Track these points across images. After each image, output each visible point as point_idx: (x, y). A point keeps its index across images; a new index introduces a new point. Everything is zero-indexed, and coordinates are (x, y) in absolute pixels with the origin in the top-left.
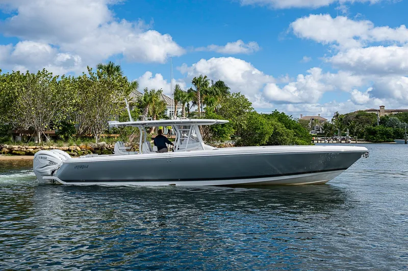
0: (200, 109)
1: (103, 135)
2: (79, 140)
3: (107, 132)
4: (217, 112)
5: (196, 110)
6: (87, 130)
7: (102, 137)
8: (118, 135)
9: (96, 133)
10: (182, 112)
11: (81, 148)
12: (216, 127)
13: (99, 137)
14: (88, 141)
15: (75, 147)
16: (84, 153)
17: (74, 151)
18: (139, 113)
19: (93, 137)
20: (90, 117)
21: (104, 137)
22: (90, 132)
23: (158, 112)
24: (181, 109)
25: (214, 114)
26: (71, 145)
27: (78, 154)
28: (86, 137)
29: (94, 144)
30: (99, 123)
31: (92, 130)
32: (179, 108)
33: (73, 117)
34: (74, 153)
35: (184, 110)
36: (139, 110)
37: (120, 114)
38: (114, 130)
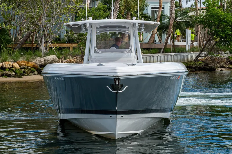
0: (198, 5)
1: (52, 45)
2: (16, 53)
3: (58, 40)
4: (224, 6)
5: (192, 5)
6: (29, 37)
7: (51, 48)
8: (74, 45)
9: (41, 42)
10: (171, 8)
11: (20, 65)
12: (222, 31)
13: (46, 48)
14: (30, 55)
15: (11, 63)
16: (24, 72)
17: (10, 69)
18: (105, 11)
19: (37, 48)
20: (32, 18)
21: (54, 49)
22: (33, 40)
23: (133, 9)
24: (169, 5)
25: (220, 10)
26: (5, 61)
27: (16, 73)
28: (27, 49)
29: (39, 58)
30: (46, 28)
31: (36, 37)
32: (166, 3)
33: (6, 19)
34: (9, 73)
35: (174, 6)
36: (106, 6)
37: (77, 12)
38: (68, 37)
